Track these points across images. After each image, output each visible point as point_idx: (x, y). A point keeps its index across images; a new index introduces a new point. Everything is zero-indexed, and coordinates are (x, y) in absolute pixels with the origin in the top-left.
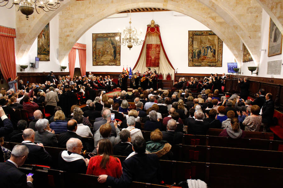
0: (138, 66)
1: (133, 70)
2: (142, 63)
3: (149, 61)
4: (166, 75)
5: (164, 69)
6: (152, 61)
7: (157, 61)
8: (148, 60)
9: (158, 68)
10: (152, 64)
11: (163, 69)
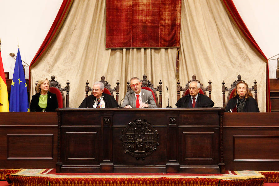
0: (64, 41)
1: (35, 62)
2: (82, 29)
3: (123, 13)
4: (225, 89)
5: (207, 59)
6: (139, 17)
7: (167, 17)
8: (119, 10)
9: (172, 52)
10: (139, 30)
11: (200, 59)
